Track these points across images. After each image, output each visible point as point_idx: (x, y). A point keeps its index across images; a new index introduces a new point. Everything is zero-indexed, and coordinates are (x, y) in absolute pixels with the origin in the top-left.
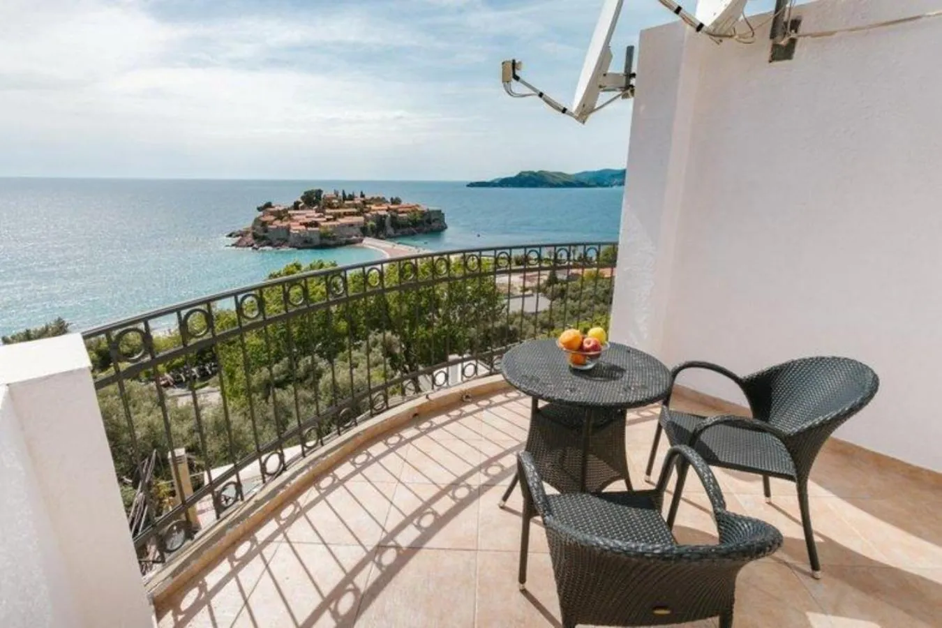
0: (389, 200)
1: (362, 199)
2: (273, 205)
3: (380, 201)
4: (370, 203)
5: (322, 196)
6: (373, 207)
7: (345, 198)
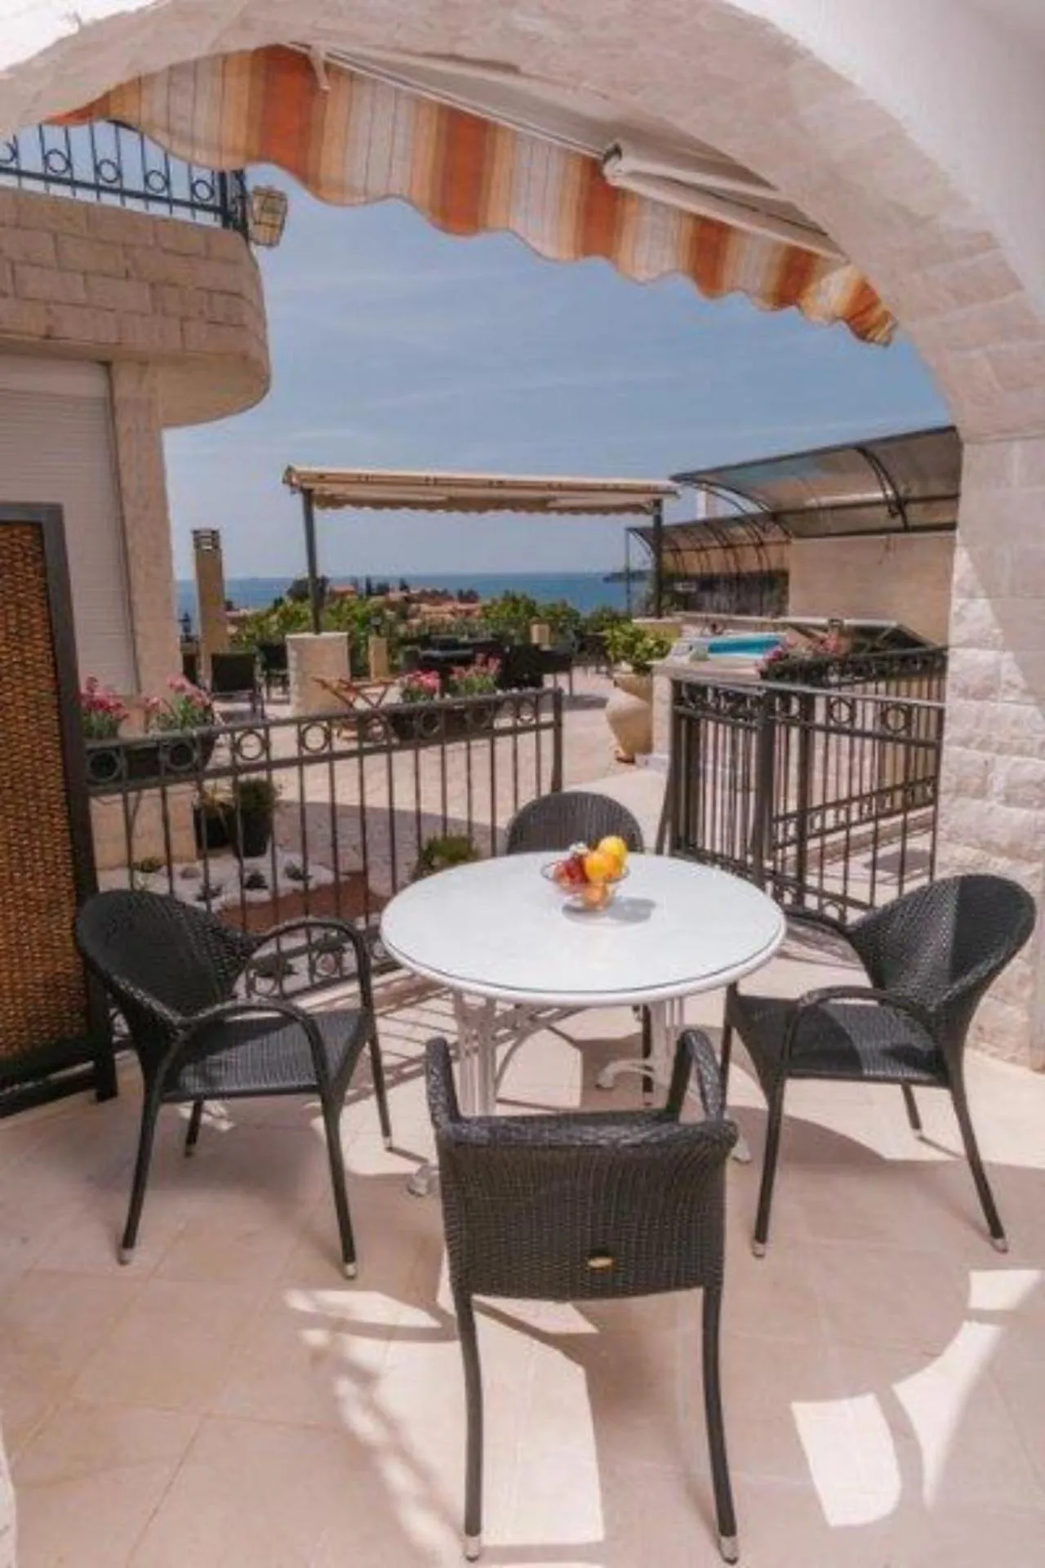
0: (455, 596)
1: (404, 594)
2: (235, 606)
3: (437, 597)
4: (419, 601)
5: (328, 589)
6: (425, 607)
7: (370, 592)
